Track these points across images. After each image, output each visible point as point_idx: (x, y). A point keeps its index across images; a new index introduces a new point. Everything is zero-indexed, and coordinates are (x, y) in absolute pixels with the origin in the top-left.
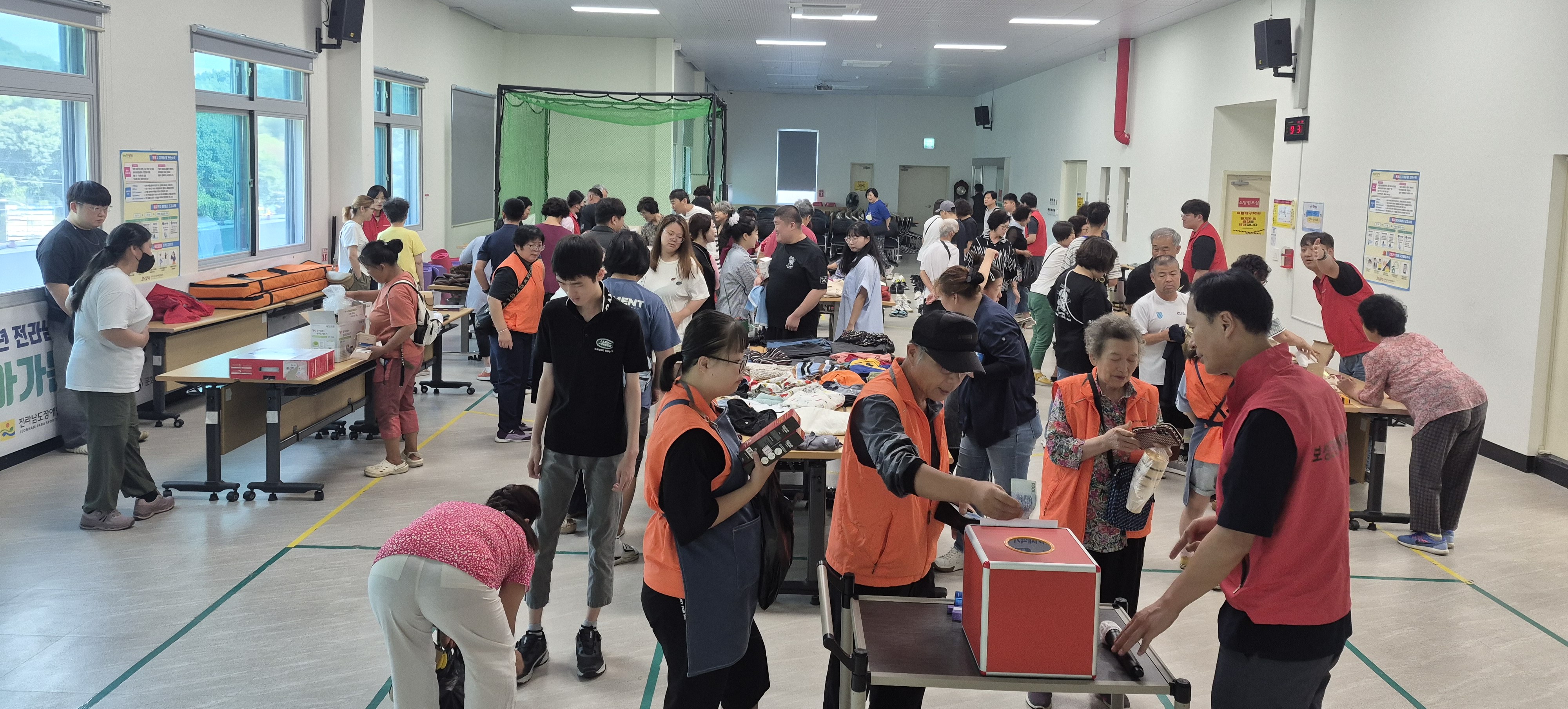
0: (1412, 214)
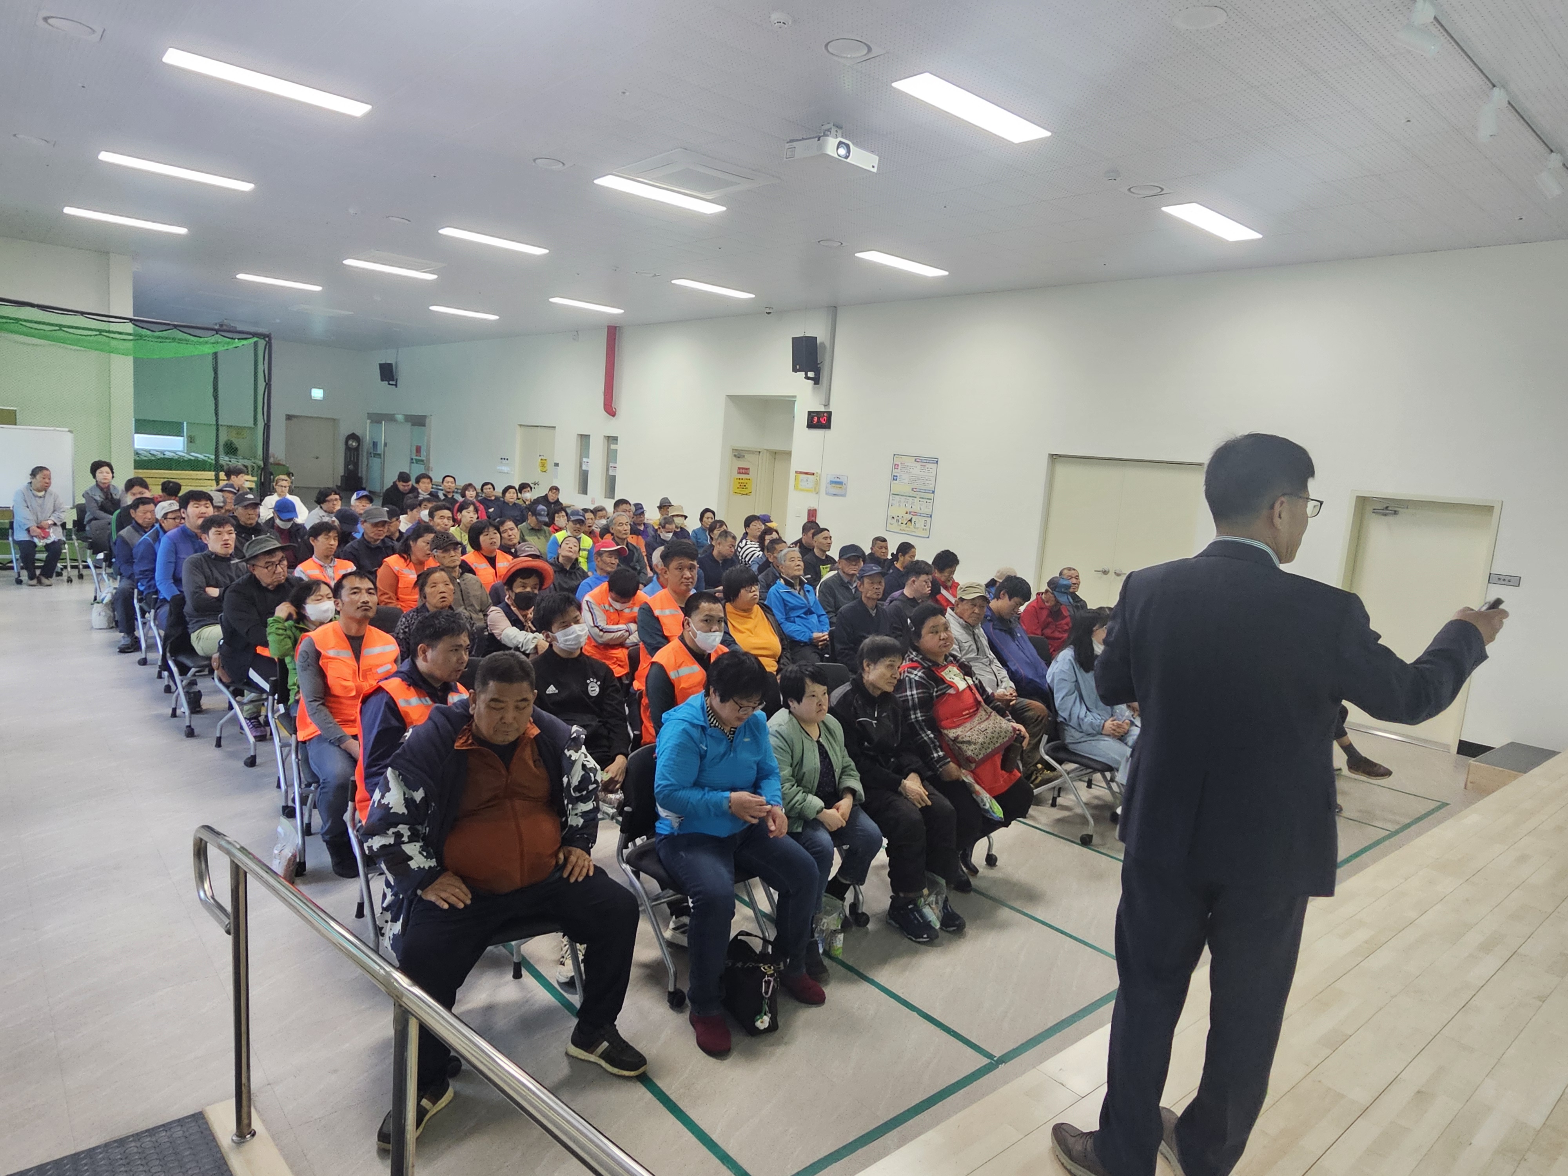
0: (932, 486)
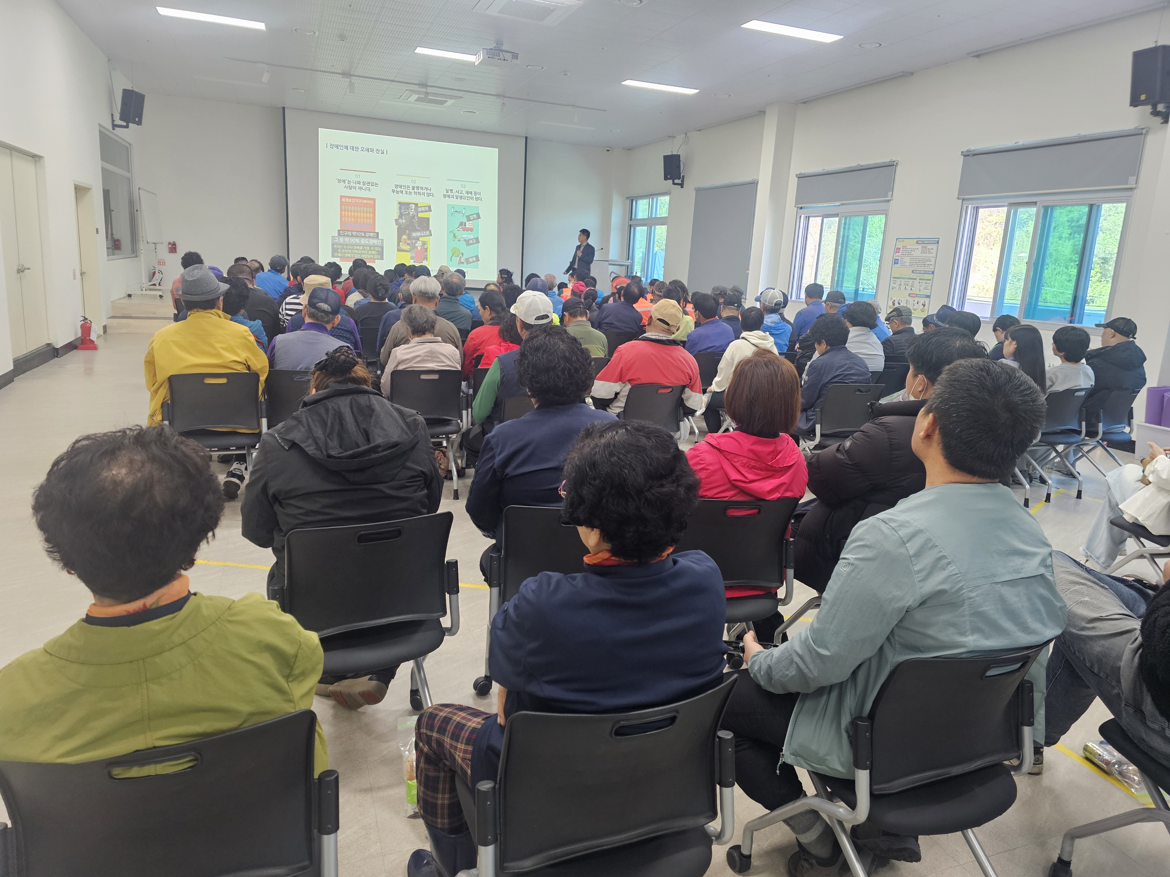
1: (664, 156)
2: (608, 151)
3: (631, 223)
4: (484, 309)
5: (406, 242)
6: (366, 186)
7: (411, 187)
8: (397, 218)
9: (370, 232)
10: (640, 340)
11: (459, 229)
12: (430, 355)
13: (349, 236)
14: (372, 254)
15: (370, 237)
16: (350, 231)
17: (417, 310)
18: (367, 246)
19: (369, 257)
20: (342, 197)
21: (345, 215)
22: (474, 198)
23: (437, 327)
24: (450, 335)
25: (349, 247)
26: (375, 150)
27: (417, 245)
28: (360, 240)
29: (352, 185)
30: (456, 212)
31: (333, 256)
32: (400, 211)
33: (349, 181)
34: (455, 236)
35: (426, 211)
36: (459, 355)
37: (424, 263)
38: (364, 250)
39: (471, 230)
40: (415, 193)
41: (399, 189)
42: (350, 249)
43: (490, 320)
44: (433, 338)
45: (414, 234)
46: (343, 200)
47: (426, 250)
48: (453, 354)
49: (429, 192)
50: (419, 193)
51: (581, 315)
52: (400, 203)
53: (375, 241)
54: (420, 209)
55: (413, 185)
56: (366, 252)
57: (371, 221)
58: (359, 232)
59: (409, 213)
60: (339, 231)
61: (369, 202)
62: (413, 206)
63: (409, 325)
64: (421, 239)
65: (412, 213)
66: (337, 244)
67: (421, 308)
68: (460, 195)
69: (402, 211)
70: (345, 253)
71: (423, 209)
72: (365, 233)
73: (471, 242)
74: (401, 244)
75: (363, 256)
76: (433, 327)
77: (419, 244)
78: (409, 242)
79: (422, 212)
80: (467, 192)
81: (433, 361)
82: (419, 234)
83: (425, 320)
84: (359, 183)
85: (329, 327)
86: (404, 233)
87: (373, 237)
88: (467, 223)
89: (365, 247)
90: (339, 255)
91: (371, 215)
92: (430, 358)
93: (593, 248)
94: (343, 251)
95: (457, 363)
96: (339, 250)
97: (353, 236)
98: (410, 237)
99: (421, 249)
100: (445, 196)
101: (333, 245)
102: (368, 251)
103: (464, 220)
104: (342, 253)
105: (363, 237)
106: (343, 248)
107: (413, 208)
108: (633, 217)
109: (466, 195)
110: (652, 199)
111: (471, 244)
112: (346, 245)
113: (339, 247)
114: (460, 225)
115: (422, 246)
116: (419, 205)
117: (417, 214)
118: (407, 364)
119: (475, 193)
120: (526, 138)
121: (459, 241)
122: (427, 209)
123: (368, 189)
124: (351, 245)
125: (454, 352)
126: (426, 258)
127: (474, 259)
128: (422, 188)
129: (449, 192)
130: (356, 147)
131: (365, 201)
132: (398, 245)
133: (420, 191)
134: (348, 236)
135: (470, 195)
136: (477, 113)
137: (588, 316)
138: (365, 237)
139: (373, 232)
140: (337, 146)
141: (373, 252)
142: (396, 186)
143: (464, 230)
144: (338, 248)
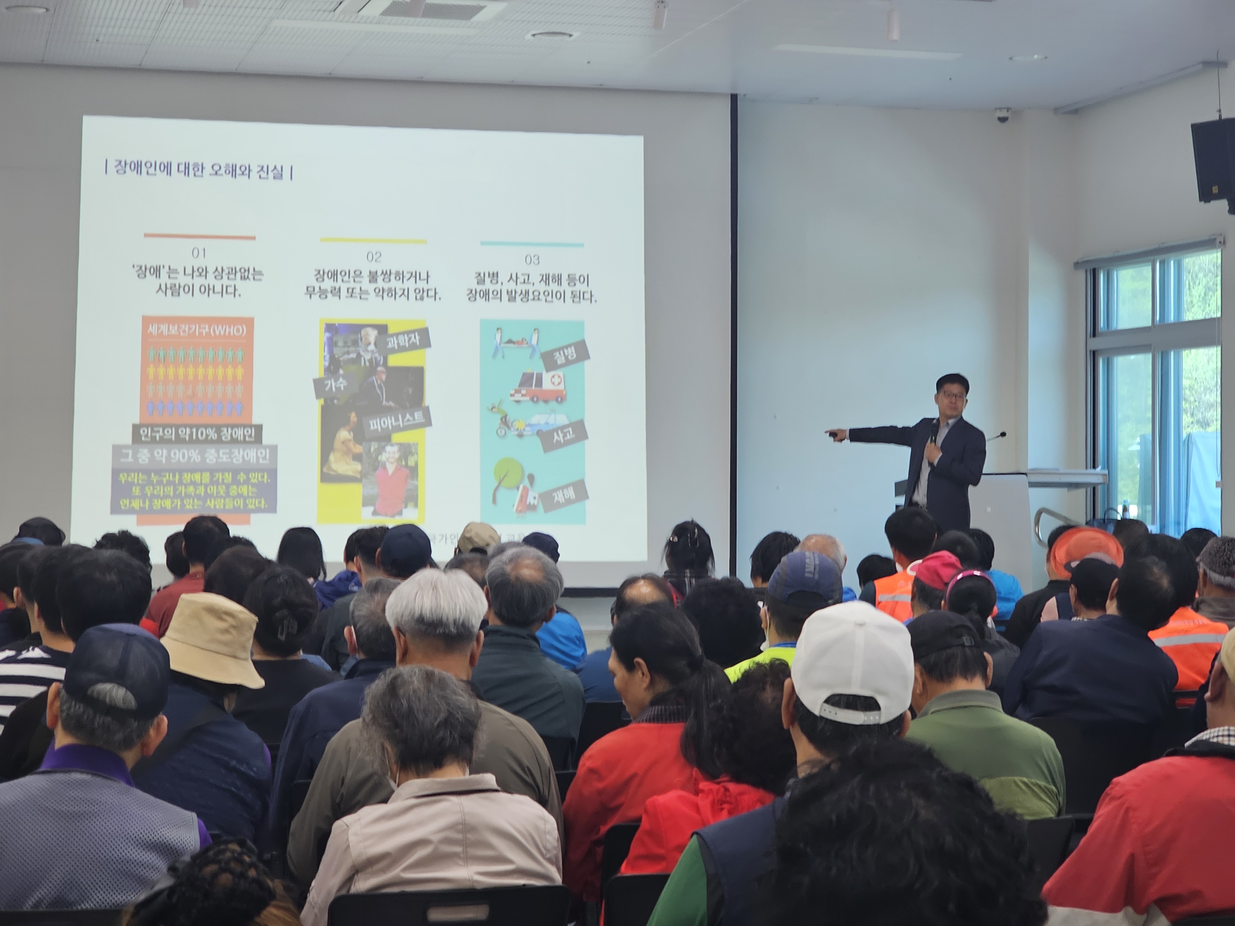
1: (1193, 126)
2: (1003, 120)
3: (1095, 343)
4: (630, 667)
5: (347, 452)
6: (225, 281)
7: (366, 274)
8: (319, 373)
9: (233, 426)
10: (1187, 753)
11: (518, 397)
12: (459, 836)
13: (169, 441)
14: (240, 496)
15: (234, 441)
16: (171, 426)
17: (417, 682)
18: (223, 471)
19: (229, 505)
20: (147, 321)
21: (156, 375)
22: (568, 295)
23: (482, 738)
24: (521, 765)
25: (168, 477)
26: (255, 169)
27: (383, 457)
28: (202, 454)
29: (182, 280)
30: (510, 342)
31: (115, 509)
32: (331, 352)
33: (172, 271)
34: (505, 421)
35: (413, 347)
36: (556, 833)
37: (409, 517)
38: (217, 483)
39: (559, 397)
40: (381, 293)
41: (328, 284)
42: (169, 483)
43: (653, 703)
44: (467, 776)
45: (375, 425)
46: (153, 329)
47: (414, 471)
48: (537, 828)
49: (421, 285)
50: (392, 293)
51: (967, 672)
52: (330, 328)
53: (252, 454)
54: (392, 343)
55: (374, 267)
56: (222, 490)
57: (239, 389)
58: (198, 427)
59: (359, 356)
60: (136, 428)
61: (233, 330)
62: (372, 334)
63: (391, 737)
64: (397, 438)
65: (368, 357)
66: (128, 471)
67: (429, 677)
68: (520, 288)
69: (336, 351)
70: (153, 496)
71: (403, 340)
72: (218, 429)
73: (558, 437)
74: (332, 457)
75: (211, 504)
76: (468, 739)
77: (390, 454)
78: (358, 449)
79: (402, 349)
80: (546, 279)
81: (469, 859)
82: (389, 422)
83: (442, 716)
84: (203, 272)
85: (130, 757)
86: (344, 423)
87: (244, 441)
88: (547, 377)
89: (219, 476)
90: (136, 504)
91: (240, 371)
92: (458, 849)
93: (980, 436)
94: (148, 491)
95: (549, 860)
96: (136, 491)
97: (179, 441)
98: (360, 435)
99: (397, 470)
100: (472, 295)
101: (115, 473)
102: (228, 486)
103: (537, 366)
104: (143, 497)
105: (212, 442)
106: (150, 483)
107: (372, 339)
108: (1102, 323)
109: (542, 287)
110: (1162, 263)
111: (559, 445)
112: (159, 472)
113: (134, 477)
114: (522, 384)
115: (399, 459)
116: (391, 330)
117: (385, 359)
118: (384, 870)
119: (571, 279)
120: (734, 98)
121: (520, 436)
122: (416, 339)
123: (231, 290)
124: (174, 472)
125: (541, 824)
126: (412, 498)
127: (571, 493)
128: (400, 276)
129: (488, 280)
130: (196, 165)
131: (220, 330)
132: (324, 460)
133: (394, 284)
134: (163, 441)
135: (554, 287)
136: (575, 35)
137: (990, 672)
138: (219, 441)
139: (244, 426)
140: (138, 167)
141: (244, 490)
142: (320, 275)
143: (535, 399)
144: (132, 484)
